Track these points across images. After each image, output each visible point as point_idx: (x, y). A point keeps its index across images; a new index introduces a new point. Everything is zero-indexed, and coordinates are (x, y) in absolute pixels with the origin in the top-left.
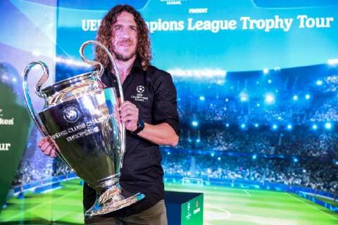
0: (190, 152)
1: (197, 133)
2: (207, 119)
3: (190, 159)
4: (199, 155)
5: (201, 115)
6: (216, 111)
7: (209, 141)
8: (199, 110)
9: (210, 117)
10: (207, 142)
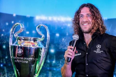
0: (48, 69)
1: (53, 57)
2: (60, 48)
3: (48, 73)
4: (54, 71)
5: (57, 45)
6: (66, 44)
7: (61, 62)
8: (55, 42)
9: (62, 47)
10: (59, 63)
